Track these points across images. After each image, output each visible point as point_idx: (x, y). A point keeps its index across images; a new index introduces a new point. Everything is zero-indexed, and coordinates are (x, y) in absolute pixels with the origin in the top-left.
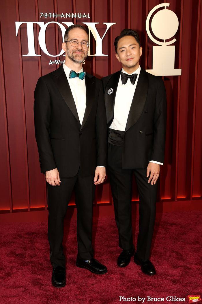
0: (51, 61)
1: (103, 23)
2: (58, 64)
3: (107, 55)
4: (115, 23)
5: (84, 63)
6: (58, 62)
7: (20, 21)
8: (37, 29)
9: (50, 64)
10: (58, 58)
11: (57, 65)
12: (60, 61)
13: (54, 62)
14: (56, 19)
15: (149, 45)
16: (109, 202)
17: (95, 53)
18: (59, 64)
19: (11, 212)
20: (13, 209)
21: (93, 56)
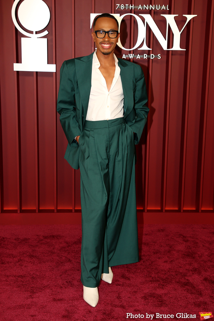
0: (124, 55)
1: (183, 15)
3: (185, 50)
4: (197, 15)
5: (159, 57)
6: (132, 56)
7: (95, 13)
10: (132, 52)
11: (130, 59)
12: (134, 54)
13: (127, 56)
14: (133, 11)
16: (177, 209)
17: (172, 47)
18: (133, 58)
19: (73, 211)
20: (75, 209)
21: (169, 50)
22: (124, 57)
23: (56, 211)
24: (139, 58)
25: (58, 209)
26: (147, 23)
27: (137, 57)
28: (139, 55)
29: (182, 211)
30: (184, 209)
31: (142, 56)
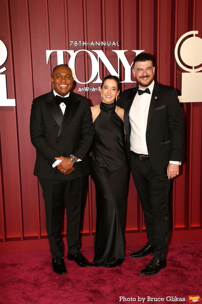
0: (80, 88)
1: (133, 51)
2: (88, 90)
3: (136, 82)
4: (144, 51)
6: (88, 89)
7: (50, 50)
8: (67, 57)
9: (79, 90)
10: (87, 85)
11: (86, 92)
13: (83, 89)
14: (86, 48)
15: (178, 72)
17: (124, 80)
19: (39, 238)
20: (42, 235)
21: (121, 83)
22: (80, 90)
23: (22, 239)
24: (94, 90)
25: (25, 236)
26: (99, 58)
27: (93, 90)
28: (94, 88)
29: (141, 231)
30: (143, 229)
31: (96, 89)
